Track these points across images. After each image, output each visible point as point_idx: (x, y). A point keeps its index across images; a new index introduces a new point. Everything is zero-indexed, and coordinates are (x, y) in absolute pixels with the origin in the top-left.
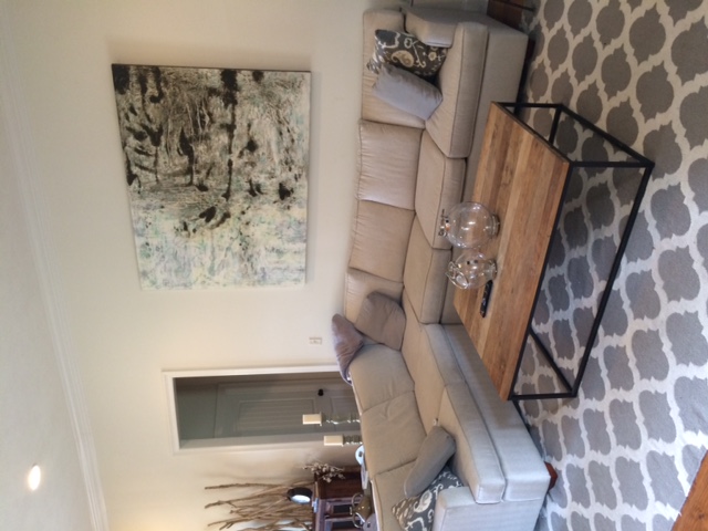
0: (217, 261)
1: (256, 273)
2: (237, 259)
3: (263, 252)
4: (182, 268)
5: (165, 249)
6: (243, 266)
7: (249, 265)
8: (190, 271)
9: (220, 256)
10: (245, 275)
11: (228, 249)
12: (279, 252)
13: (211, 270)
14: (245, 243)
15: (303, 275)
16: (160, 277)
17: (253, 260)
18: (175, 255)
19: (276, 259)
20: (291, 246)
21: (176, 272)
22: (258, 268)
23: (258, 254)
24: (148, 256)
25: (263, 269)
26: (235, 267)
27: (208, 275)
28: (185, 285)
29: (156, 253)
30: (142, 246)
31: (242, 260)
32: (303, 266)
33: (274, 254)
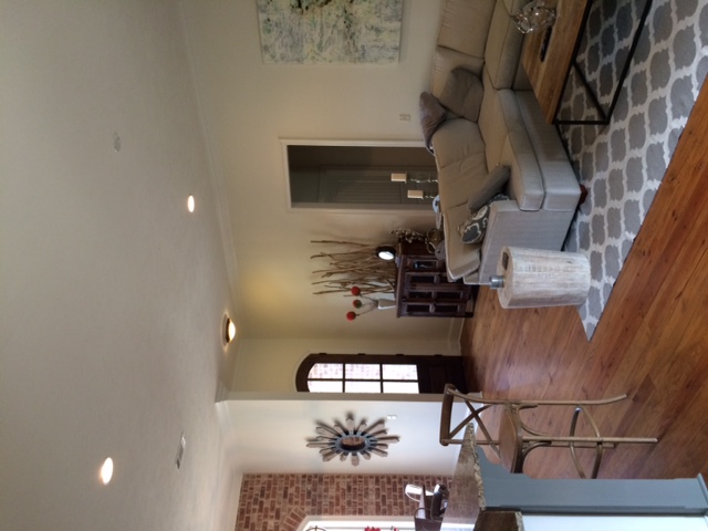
0: (325, 38)
1: (357, 51)
2: (341, 36)
3: (364, 30)
4: (296, 44)
5: (283, 25)
6: (346, 43)
7: (351, 42)
8: (302, 46)
9: (328, 33)
10: (348, 52)
11: (335, 26)
12: (378, 31)
13: (320, 47)
14: (349, 21)
15: (397, 53)
16: (279, 52)
17: (355, 37)
18: (291, 31)
19: (374, 37)
20: (388, 25)
21: (291, 47)
22: (359, 45)
23: (360, 32)
24: (269, 31)
25: (363, 47)
26: (340, 43)
27: (317, 51)
28: (298, 60)
29: (276, 29)
30: (265, 22)
31: (346, 37)
32: (398, 44)
33: (373, 32)
